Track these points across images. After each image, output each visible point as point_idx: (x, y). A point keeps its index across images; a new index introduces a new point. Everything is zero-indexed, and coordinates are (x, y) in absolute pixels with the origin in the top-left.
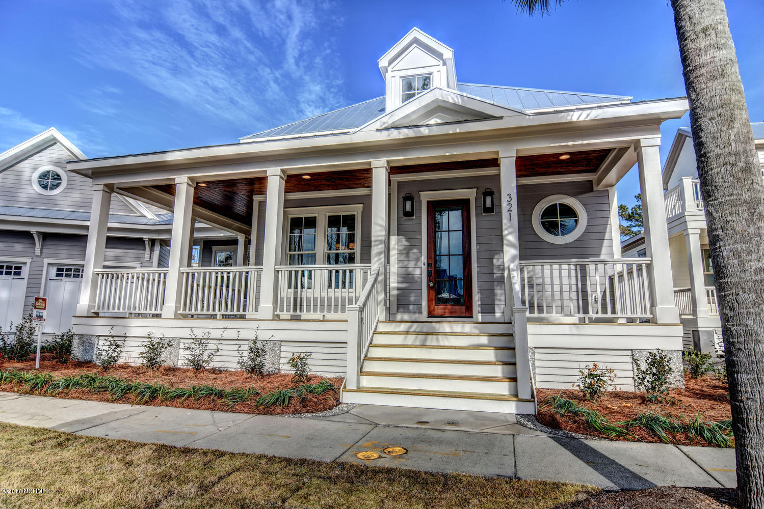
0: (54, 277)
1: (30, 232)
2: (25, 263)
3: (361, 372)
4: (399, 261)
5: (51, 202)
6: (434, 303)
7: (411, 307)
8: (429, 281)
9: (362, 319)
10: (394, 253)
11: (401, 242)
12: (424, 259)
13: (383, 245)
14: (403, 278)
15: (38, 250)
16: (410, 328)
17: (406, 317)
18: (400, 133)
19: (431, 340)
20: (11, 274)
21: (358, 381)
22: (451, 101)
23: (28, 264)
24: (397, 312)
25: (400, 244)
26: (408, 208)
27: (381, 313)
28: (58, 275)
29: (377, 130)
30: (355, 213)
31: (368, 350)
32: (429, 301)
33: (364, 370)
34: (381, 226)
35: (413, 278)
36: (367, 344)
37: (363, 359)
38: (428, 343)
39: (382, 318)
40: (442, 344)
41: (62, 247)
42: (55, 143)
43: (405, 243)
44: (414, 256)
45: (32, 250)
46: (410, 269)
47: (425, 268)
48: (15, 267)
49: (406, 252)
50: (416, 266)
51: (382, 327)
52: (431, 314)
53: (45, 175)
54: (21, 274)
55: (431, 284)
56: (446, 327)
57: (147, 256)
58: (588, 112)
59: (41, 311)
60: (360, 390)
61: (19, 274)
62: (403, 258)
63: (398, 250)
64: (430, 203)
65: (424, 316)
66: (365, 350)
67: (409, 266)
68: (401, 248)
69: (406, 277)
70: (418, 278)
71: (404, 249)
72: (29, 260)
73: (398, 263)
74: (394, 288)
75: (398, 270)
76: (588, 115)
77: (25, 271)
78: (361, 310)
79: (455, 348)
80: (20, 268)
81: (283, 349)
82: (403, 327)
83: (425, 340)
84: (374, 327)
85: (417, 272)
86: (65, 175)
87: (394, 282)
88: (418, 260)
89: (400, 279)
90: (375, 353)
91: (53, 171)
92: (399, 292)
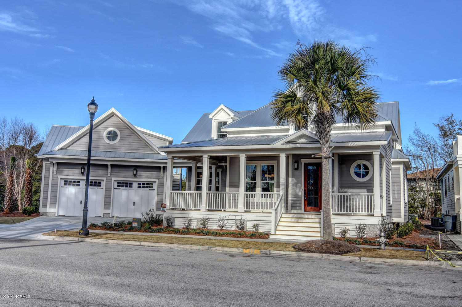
0: (116, 187)
1: (107, 164)
2: (103, 180)
3: (276, 230)
4: (293, 188)
5: (114, 147)
6: (307, 206)
7: (298, 208)
8: (305, 197)
9: (276, 213)
10: (290, 185)
11: (293, 180)
12: (303, 188)
13: (284, 186)
14: (294, 195)
15: (109, 174)
16: (294, 216)
17: (295, 212)
18: (290, 146)
19: (300, 220)
20: (96, 186)
21: (275, 232)
22: (308, 135)
23: (105, 181)
24: (292, 210)
25: (293, 181)
26: (296, 167)
27: (283, 211)
28: (118, 186)
29: (282, 144)
30: (274, 164)
31: (278, 223)
32: (305, 205)
33: (277, 229)
34: (283, 178)
35: (298, 196)
36: (278, 221)
37: (277, 226)
38: (299, 221)
39: (284, 212)
40: (303, 222)
41: (121, 172)
42: (113, 115)
43: (295, 181)
44: (299, 187)
45: (106, 173)
46: (297, 192)
47: (303, 192)
48: (98, 182)
49: (295, 185)
50: (300, 191)
51: (284, 216)
52: (305, 211)
53: (109, 133)
54: (101, 186)
55: (305, 198)
56: (306, 216)
57: (162, 175)
58: (354, 143)
59: (164, 208)
60: (275, 235)
61: (100, 186)
62: (294, 187)
63: (292, 184)
64: (305, 164)
65: (302, 211)
66: (277, 223)
67: (297, 191)
68: (293, 183)
69: (296, 195)
70: (300, 196)
71: (295, 183)
72: (105, 179)
73: (292, 189)
74: (290, 200)
75: (292, 192)
76: (354, 144)
77: (103, 184)
78: (276, 210)
79: (307, 223)
80: (100, 183)
81: (248, 223)
82: (291, 216)
83: (298, 220)
84: (280, 215)
85: (300, 193)
86: (120, 133)
87: (290, 198)
88: (300, 188)
89: (293, 196)
90: (280, 224)
91: (113, 131)
92: (292, 202)
